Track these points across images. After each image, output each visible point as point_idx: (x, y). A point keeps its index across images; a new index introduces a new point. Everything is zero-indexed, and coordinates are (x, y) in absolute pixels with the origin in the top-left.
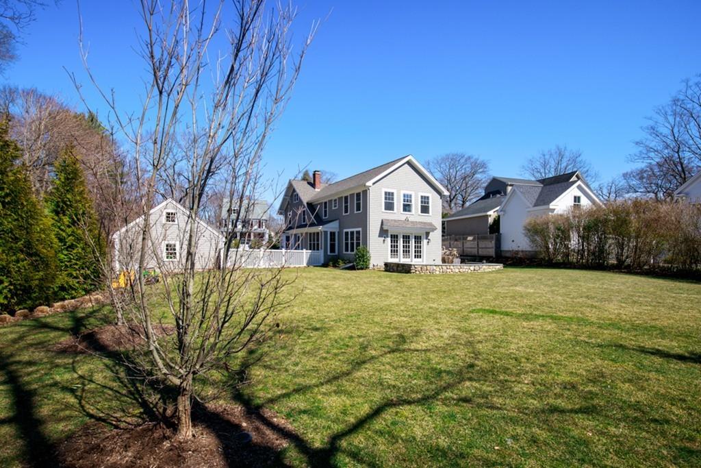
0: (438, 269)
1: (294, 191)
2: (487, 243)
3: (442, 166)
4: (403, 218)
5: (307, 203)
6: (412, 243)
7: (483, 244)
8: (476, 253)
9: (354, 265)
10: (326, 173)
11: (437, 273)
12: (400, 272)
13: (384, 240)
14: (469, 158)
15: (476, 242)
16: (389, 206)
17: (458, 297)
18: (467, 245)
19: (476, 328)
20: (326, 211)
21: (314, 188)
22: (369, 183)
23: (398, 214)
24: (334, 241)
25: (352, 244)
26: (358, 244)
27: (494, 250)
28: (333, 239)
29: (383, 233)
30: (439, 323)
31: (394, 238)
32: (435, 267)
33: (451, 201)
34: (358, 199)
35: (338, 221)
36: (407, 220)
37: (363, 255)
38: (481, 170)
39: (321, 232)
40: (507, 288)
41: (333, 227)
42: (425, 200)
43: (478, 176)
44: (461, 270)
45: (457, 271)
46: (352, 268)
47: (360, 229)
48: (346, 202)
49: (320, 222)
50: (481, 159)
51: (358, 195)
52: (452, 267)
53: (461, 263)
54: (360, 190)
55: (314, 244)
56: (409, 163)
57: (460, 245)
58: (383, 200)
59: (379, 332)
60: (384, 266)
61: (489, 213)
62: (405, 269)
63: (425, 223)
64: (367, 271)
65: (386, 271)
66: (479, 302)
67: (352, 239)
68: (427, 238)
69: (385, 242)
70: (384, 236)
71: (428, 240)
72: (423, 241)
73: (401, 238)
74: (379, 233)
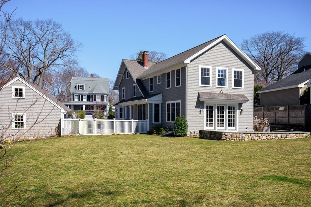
0: (247, 137)
1: (126, 69)
2: (297, 113)
3: (259, 44)
4: (218, 91)
5: (137, 80)
6: (226, 113)
7: (293, 113)
8: (287, 122)
9: (173, 133)
10: (157, 53)
11: (246, 140)
12: (213, 139)
13: (200, 111)
14: (285, 36)
15: (287, 112)
16: (205, 81)
17: (255, 163)
18: (279, 114)
19: (259, 196)
20: (152, 86)
21: (143, 66)
22: (187, 61)
23: (213, 87)
24: (158, 111)
25: (173, 114)
26: (178, 114)
27: (303, 119)
28: (157, 110)
29: (200, 104)
30: (225, 189)
31: (210, 109)
32: (244, 135)
33: (267, 76)
34: (178, 75)
35: (161, 94)
36: (221, 93)
37: (181, 123)
38: (295, 47)
39: (147, 104)
40: (307, 155)
41: (157, 99)
42: (238, 75)
43: (293, 52)
44: (268, 137)
45: (265, 138)
46: (172, 135)
47: (179, 101)
48: (168, 78)
49: (147, 95)
50: (296, 36)
51: (178, 71)
52: (260, 135)
53: (271, 131)
54: (179, 67)
55: (141, 114)
56: (224, 42)
57: (273, 115)
58: (200, 76)
59: (163, 198)
60: (199, 134)
61: (299, 86)
62: (217, 136)
63: (238, 95)
64: (184, 138)
65: (201, 138)
66: (274, 169)
67: (173, 110)
68: (239, 109)
69: (202, 112)
70: (200, 107)
71: (240, 111)
72: (236, 111)
73: (215, 109)
74: (196, 105)
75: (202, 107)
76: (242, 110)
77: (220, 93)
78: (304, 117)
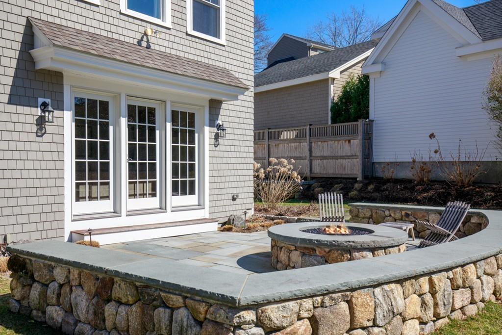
2: (337, 145)
6: (165, 138)
7: (324, 147)
15: (305, 144)
23: (108, 9)
27: (357, 161)
29: (36, 84)
31: (94, 116)
61: (331, 75)
68: (212, 124)
69: (49, 128)
70: (41, 100)
71: (215, 130)
72: (202, 132)
73: (119, 116)
74: (13, 86)
75: (48, 101)
76: (219, 127)
77: (139, 43)
78: (360, 157)
